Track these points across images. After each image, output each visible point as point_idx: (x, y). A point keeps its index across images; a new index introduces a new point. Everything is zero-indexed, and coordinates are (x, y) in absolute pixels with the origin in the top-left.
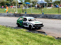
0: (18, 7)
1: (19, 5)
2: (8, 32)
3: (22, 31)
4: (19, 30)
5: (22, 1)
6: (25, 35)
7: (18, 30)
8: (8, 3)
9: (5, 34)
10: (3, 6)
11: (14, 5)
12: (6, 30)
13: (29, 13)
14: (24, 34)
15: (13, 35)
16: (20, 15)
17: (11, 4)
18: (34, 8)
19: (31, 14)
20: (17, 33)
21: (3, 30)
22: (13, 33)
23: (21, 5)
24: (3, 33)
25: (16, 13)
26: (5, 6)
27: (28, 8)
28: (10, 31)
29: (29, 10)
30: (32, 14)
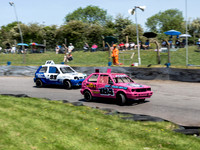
0: (142, 47)
1: (145, 39)
2: (114, 134)
3: (160, 128)
4: (150, 126)
5: (154, 28)
7: (145, 124)
8: (111, 34)
10: (97, 44)
11: (130, 41)
12: (107, 126)
13: (180, 67)
15: (130, 143)
16: (151, 74)
17: (120, 37)
18: (194, 47)
19: (185, 68)
20: (143, 137)
21: (98, 124)
22: (132, 135)
23: (151, 40)
24: (97, 135)
25: (136, 65)
26: (102, 45)
27: (173, 49)
28: (119, 130)
29: (177, 54)
30: (189, 68)
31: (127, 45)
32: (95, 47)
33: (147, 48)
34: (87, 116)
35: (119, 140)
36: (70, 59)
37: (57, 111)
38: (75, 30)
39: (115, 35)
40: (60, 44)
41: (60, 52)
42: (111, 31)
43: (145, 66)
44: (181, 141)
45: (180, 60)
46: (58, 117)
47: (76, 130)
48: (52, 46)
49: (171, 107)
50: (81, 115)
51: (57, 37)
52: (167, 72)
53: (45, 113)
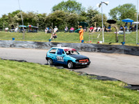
1: (108, 24)
2: (84, 87)
3: (114, 85)
4: (108, 83)
5: (115, 17)
6: (122, 96)
8: (84, 21)
9: (77, 91)
10: (74, 27)
11: (97, 26)
12: (79, 82)
13: (131, 45)
14: (120, 92)
15: (94, 94)
16: (111, 49)
17: (91, 22)
19: (135, 45)
20: (103, 90)
21: (73, 81)
23: (112, 25)
24: (73, 87)
25: (101, 42)
27: (128, 32)
28: (87, 85)
29: (130, 36)
30: (138, 46)
31: (95, 28)
32: (72, 29)
33: (109, 31)
34: (67, 76)
35: (87, 91)
36: (55, 37)
37: (46, 72)
38: (59, 17)
39: (87, 21)
40: (48, 26)
41: (48, 32)
42: (84, 18)
43: (107, 44)
44: (128, 94)
45: (132, 40)
46: (47, 75)
47: (59, 84)
48: (43, 28)
49: (124, 72)
50: (62, 75)
51: (46, 22)
52: (122, 48)
53: (39, 73)
